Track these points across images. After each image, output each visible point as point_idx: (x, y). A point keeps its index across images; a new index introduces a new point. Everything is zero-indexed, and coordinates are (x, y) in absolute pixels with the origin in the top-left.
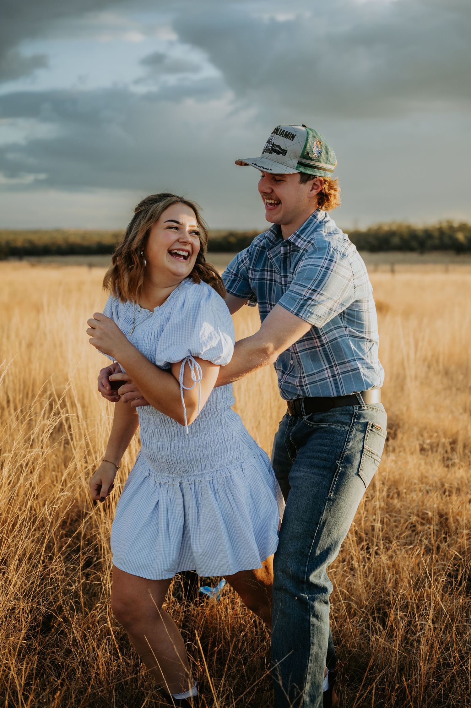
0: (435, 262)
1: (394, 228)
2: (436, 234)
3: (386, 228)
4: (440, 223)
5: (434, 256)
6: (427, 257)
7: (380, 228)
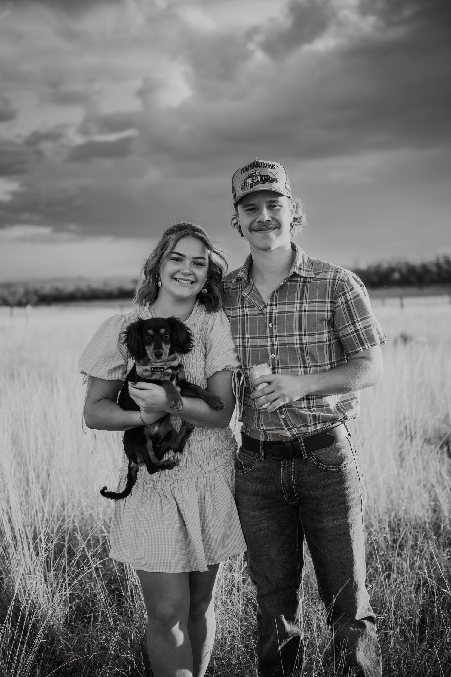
0: (434, 295)
1: (394, 264)
2: (434, 269)
3: (385, 266)
4: (438, 259)
5: (433, 289)
6: (425, 290)
7: (379, 266)
